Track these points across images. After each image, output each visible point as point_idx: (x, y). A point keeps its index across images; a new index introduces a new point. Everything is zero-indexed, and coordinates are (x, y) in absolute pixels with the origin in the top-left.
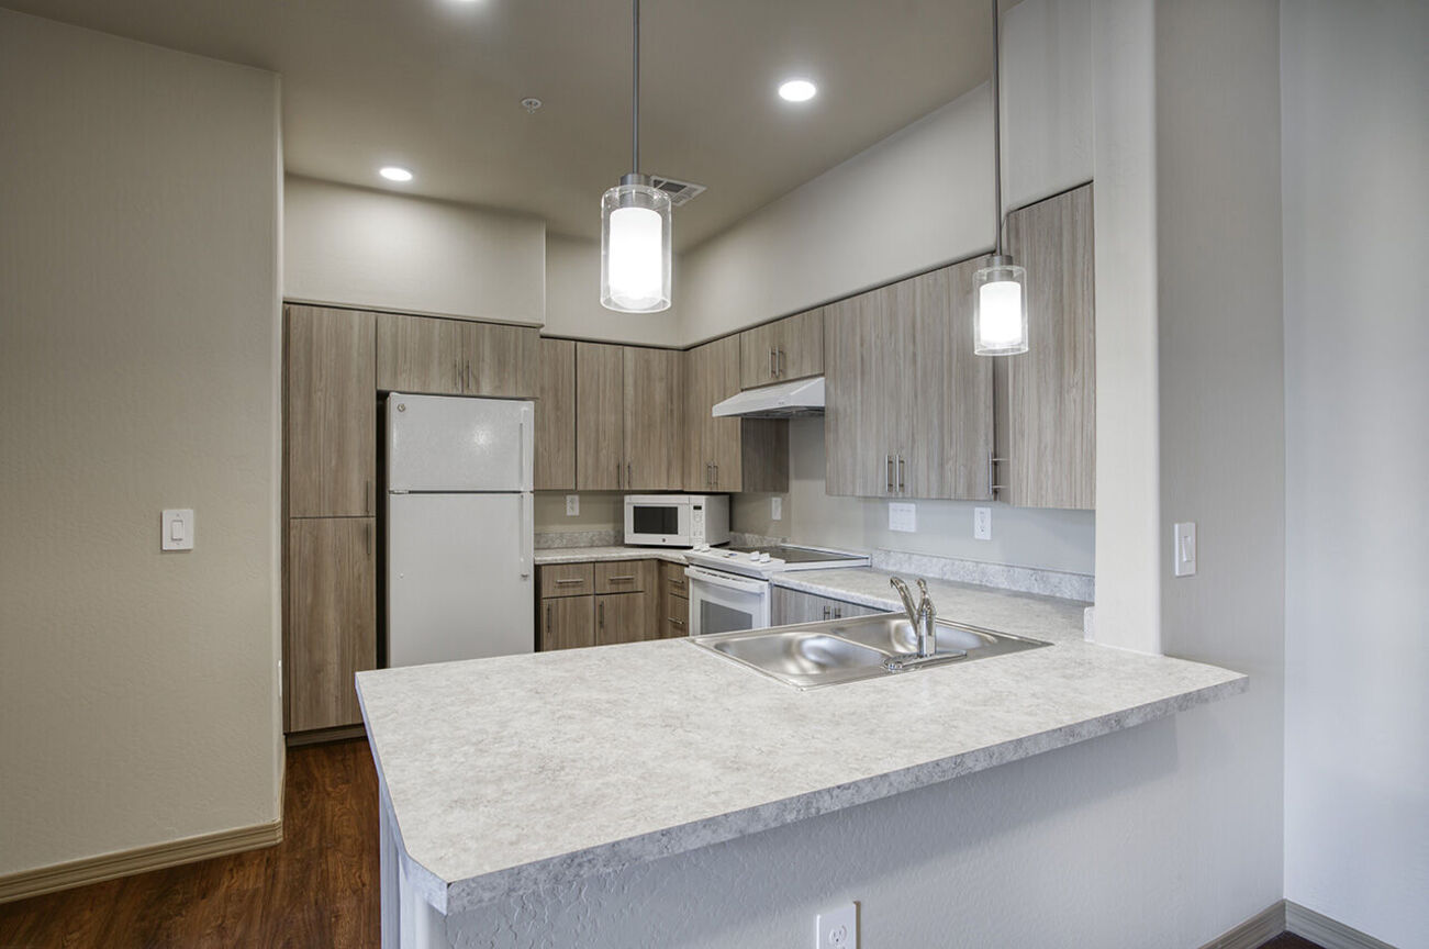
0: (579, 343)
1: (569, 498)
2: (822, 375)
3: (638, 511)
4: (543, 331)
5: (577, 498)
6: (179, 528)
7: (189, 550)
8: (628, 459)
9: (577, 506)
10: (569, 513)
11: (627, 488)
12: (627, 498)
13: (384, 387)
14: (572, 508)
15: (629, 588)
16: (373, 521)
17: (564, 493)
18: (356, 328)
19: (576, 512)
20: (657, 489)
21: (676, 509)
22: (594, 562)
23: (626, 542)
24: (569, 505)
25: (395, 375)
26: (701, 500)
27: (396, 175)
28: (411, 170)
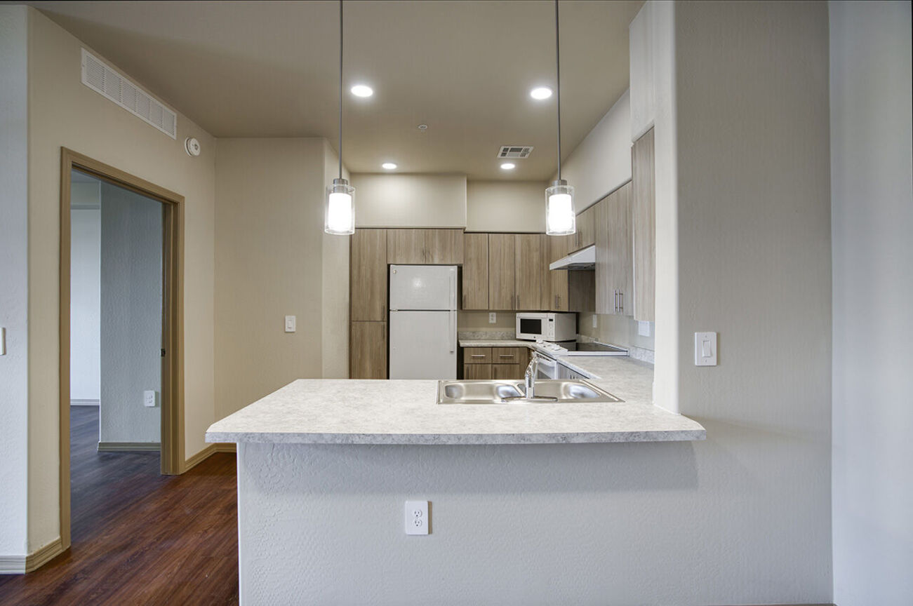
0: (490, 235)
1: (491, 314)
2: (594, 244)
3: (523, 321)
4: (466, 230)
5: (495, 314)
6: (291, 324)
7: (293, 332)
8: (517, 294)
9: (495, 318)
10: (491, 322)
11: (517, 309)
12: (518, 315)
13: (389, 263)
14: (492, 319)
15: (511, 361)
16: (386, 323)
17: (488, 311)
18: (378, 237)
19: (495, 321)
20: (535, 309)
21: (540, 321)
22: (492, 347)
23: (517, 337)
24: (490, 317)
25: (395, 257)
26: (552, 316)
27: (389, 166)
28: (396, 164)
